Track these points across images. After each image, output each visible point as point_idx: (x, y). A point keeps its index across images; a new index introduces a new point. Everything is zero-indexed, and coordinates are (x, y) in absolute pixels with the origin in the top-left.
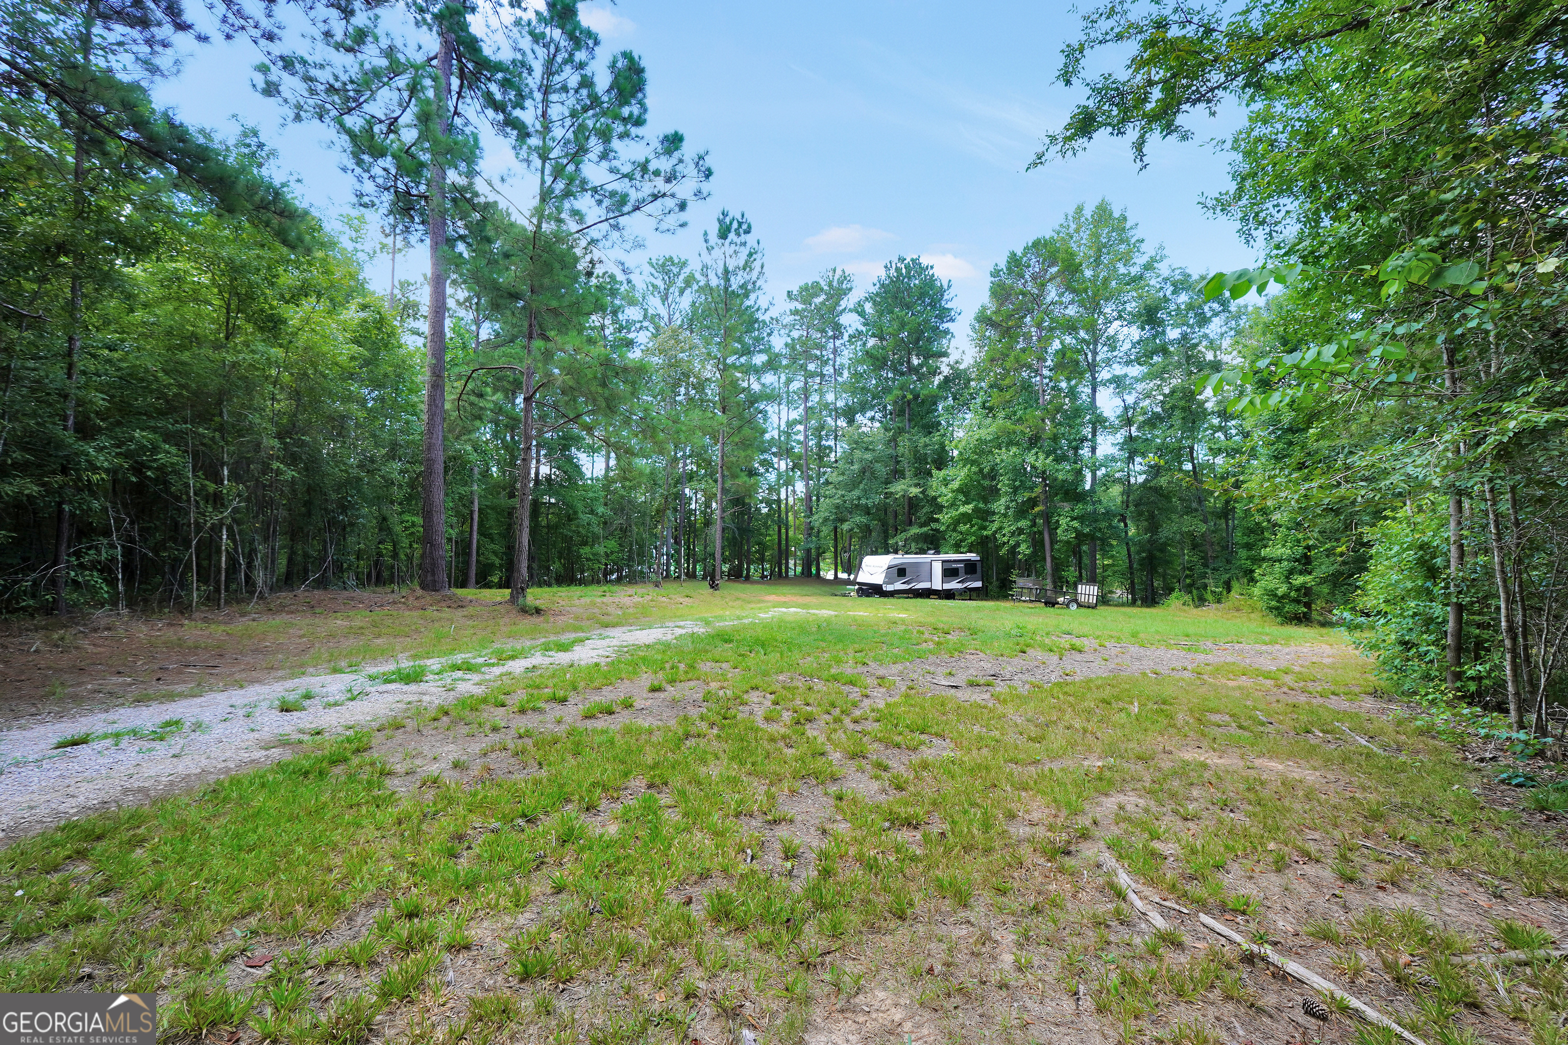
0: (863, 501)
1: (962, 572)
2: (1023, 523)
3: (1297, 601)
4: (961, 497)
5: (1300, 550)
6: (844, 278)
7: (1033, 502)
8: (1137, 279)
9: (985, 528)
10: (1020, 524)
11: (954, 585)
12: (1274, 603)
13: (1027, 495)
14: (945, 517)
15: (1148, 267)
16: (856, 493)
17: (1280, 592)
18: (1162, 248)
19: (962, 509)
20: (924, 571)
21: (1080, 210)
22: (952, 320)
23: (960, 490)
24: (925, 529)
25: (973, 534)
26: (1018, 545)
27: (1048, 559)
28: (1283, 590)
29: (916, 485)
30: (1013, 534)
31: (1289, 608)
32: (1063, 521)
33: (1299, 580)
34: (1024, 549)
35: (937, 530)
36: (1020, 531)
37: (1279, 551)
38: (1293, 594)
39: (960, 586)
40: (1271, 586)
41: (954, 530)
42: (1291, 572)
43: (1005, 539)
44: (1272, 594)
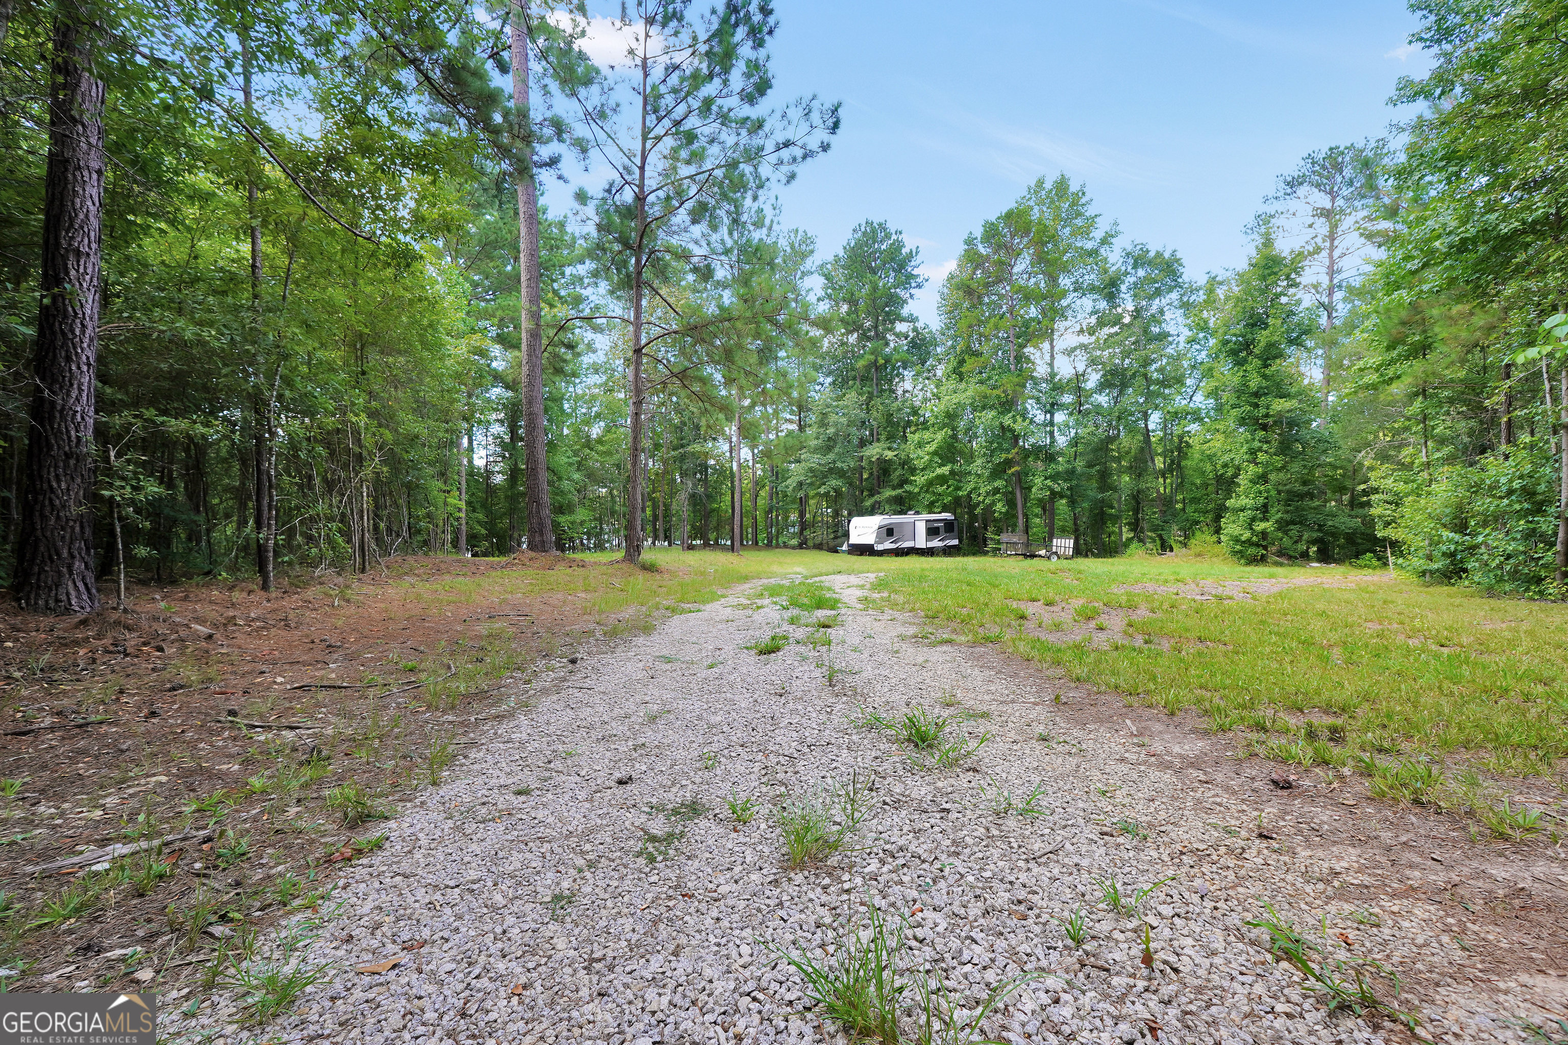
0: (839, 465)
1: (942, 530)
2: (999, 483)
3: (1257, 545)
4: (937, 459)
5: (1261, 500)
6: (807, 240)
7: (1009, 463)
8: (1094, 253)
9: (958, 488)
10: (996, 484)
11: (936, 543)
12: (1238, 547)
13: (1004, 456)
14: (920, 479)
15: (1105, 241)
16: (831, 456)
17: (1243, 538)
18: (1116, 224)
19: (939, 471)
20: (908, 531)
21: (1040, 183)
22: (919, 286)
23: (935, 453)
24: (899, 491)
25: (949, 495)
26: (993, 503)
27: (1020, 516)
28: (1247, 535)
29: (889, 449)
30: (988, 494)
31: (1252, 551)
32: (1038, 481)
33: (1260, 526)
34: (1000, 507)
35: (910, 493)
36: (996, 491)
37: (1244, 501)
38: (1254, 538)
39: (941, 544)
40: (1236, 533)
41: (927, 491)
42: (1253, 519)
43: (981, 499)
44: (1237, 540)
